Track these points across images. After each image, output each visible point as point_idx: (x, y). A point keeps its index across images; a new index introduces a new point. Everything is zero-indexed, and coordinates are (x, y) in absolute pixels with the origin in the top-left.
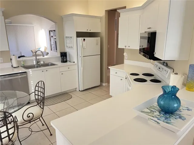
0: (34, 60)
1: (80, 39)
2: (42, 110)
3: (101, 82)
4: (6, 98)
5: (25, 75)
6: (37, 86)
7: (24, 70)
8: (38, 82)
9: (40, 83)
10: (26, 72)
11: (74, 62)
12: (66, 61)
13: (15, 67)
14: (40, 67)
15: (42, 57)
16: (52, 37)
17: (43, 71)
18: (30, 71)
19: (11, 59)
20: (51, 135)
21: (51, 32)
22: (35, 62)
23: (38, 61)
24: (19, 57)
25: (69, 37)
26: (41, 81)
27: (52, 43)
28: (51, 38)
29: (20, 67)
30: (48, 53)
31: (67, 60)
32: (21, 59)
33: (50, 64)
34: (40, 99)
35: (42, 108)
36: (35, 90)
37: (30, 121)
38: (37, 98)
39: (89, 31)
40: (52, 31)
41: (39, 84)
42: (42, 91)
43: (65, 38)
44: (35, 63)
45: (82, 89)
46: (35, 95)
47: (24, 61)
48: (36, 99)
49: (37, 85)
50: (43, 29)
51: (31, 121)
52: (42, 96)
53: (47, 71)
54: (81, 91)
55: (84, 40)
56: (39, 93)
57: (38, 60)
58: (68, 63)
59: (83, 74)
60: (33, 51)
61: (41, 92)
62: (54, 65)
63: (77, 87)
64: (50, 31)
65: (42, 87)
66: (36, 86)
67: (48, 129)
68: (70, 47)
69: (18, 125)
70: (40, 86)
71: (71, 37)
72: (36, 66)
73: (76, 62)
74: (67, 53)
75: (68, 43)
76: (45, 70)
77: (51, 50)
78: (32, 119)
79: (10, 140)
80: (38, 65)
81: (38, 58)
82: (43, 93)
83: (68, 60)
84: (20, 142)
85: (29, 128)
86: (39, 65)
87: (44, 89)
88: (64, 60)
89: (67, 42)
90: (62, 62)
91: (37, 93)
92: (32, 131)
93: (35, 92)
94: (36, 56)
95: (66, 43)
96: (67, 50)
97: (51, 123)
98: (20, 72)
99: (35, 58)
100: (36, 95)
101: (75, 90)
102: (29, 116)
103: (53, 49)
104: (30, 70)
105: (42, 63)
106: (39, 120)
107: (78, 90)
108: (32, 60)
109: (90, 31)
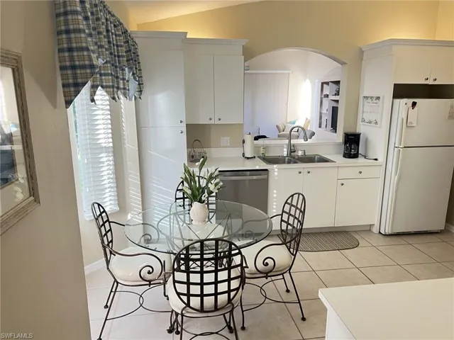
0: (285, 146)
1: (404, 103)
2: (293, 257)
3: (447, 221)
4: (229, 216)
5: (265, 177)
6: (289, 204)
7: (263, 166)
8: (292, 196)
9: (296, 196)
10: (266, 170)
11: (376, 160)
12: (356, 156)
13: (248, 158)
14: (295, 162)
15: (302, 141)
16: (327, 96)
17: (300, 173)
18: (275, 170)
19: (244, 142)
20: (304, 319)
21: (325, 85)
22: (285, 150)
23: (292, 150)
24: (256, 138)
25: (371, 98)
26: (299, 194)
27: (324, 111)
28: (324, 100)
29: (257, 159)
30: (313, 134)
31: (358, 152)
32: (260, 141)
33: (316, 159)
34: (289, 232)
35: (293, 254)
36: (283, 211)
37: (267, 273)
38: (284, 227)
39: (430, 82)
40: (327, 83)
41: (292, 199)
42: (297, 216)
43: (361, 99)
44: (285, 154)
45: (388, 231)
46: (282, 220)
47: (266, 148)
48: (282, 231)
49: (289, 201)
50: (308, 80)
51: (269, 275)
52: (295, 226)
53: (309, 172)
54: (385, 235)
55: (414, 104)
56: (291, 218)
57: (292, 148)
58: (360, 160)
59: (396, 192)
60: (280, 126)
61: (296, 218)
62: (326, 161)
63: (376, 223)
64: (323, 84)
65: (299, 207)
66: (286, 202)
67: (299, 302)
68: (370, 122)
69: (247, 275)
70: (294, 203)
71: (378, 98)
72: (286, 160)
73: (381, 159)
74: (361, 136)
75: (367, 110)
76: (306, 171)
77: (320, 127)
78: (271, 271)
79: (230, 300)
80: (292, 159)
81: (293, 142)
82: (299, 221)
83: (360, 152)
84: (243, 311)
85: (261, 288)
86: (294, 158)
87: (303, 212)
88: (351, 151)
89: (365, 110)
90: (344, 156)
91: (285, 217)
92: (266, 298)
93: (282, 215)
94: (290, 137)
95: (363, 112)
96: (362, 129)
97: (319, 292)
98: (257, 168)
99: (287, 141)
100: (284, 221)
101: (368, 229)
102: (267, 264)
103: (323, 125)
104: (275, 166)
105: (300, 153)
106: (281, 277)
107: (375, 230)
108: (282, 146)
109: (436, 83)
